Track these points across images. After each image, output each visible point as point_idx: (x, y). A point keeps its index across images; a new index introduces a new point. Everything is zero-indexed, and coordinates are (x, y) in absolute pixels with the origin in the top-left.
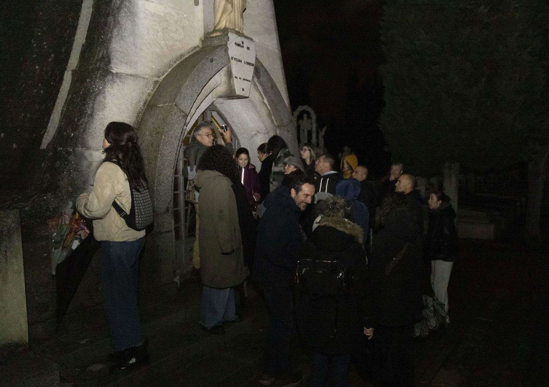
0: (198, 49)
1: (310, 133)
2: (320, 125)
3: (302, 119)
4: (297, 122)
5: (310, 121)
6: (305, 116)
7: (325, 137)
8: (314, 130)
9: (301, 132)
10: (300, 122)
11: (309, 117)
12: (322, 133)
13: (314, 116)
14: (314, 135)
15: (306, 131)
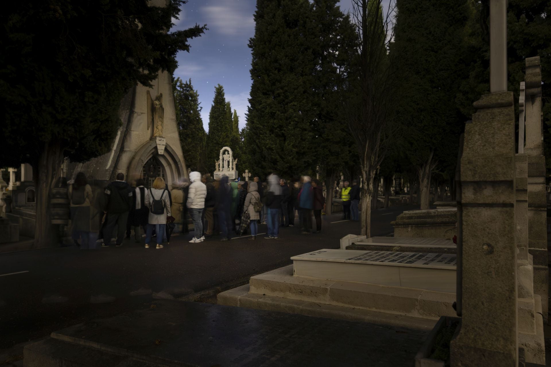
0: (148, 141)
1: (229, 162)
2: (234, 157)
3: (225, 154)
4: (223, 156)
5: (228, 155)
6: (226, 152)
7: (236, 164)
8: (231, 161)
9: (224, 161)
10: (224, 156)
11: (228, 154)
12: (235, 163)
13: (231, 152)
14: (231, 164)
15: (227, 161)
